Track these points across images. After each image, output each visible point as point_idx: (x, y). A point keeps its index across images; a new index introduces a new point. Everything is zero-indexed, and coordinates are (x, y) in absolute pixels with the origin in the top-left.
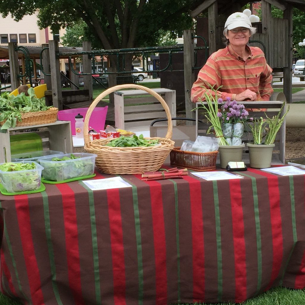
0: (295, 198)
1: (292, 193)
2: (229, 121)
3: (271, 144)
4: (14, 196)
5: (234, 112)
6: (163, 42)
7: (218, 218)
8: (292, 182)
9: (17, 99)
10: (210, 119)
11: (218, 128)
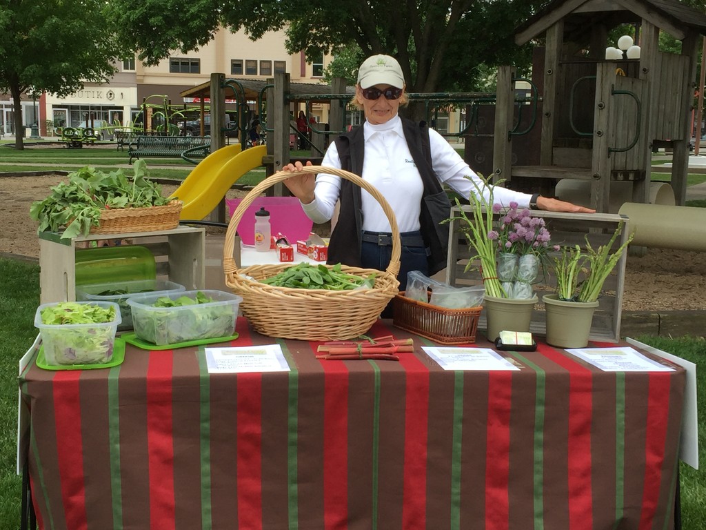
0: (626, 420)
1: (620, 407)
2: (511, 248)
3: (591, 301)
4: (55, 373)
5: (522, 232)
6: (486, 85)
7: (458, 445)
8: (621, 386)
9: (106, 181)
10: (475, 243)
11: (489, 262)
